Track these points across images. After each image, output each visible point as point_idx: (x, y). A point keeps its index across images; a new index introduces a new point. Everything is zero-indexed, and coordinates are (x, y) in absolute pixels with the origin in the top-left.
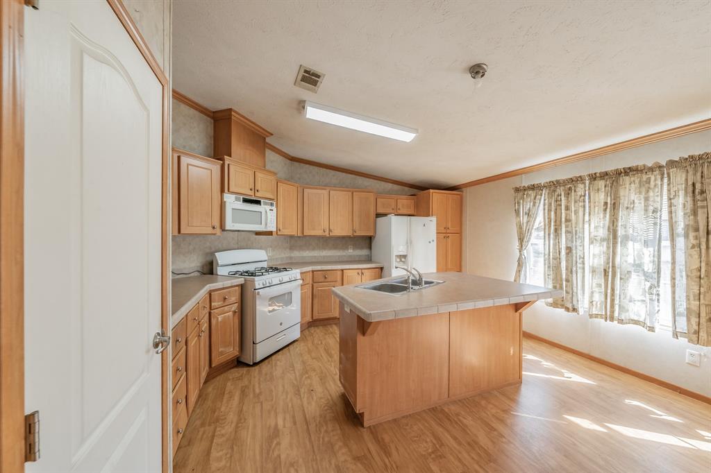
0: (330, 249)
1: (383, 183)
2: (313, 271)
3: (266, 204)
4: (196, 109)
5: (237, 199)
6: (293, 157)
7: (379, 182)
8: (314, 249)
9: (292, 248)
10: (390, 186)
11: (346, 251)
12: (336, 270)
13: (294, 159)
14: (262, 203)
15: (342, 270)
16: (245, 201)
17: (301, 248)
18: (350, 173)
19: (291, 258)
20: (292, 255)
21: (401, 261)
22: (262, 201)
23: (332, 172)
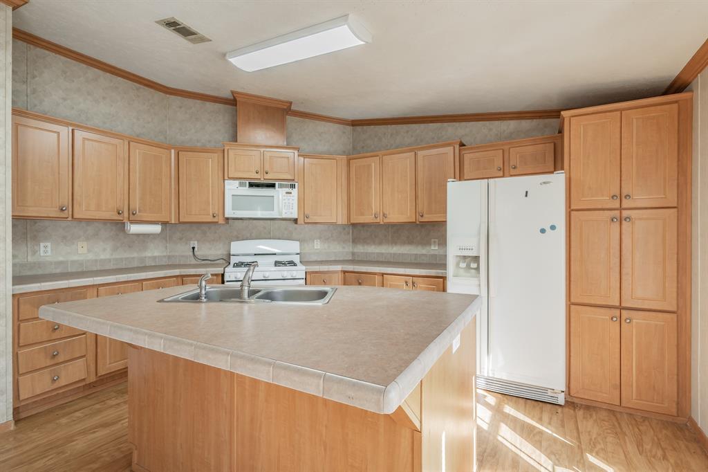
0: (404, 243)
1: (497, 123)
2: (345, 272)
3: (281, 186)
4: (220, 102)
5: (241, 185)
6: (353, 121)
7: (487, 123)
8: (380, 243)
9: (355, 241)
10: (512, 125)
11: (428, 248)
12: (375, 274)
13: (355, 123)
14: (277, 186)
15: (383, 274)
16: (251, 185)
17: (365, 241)
18: (432, 122)
19: (353, 254)
20: (355, 250)
21: (468, 267)
22: (277, 183)
23: (405, 127)
